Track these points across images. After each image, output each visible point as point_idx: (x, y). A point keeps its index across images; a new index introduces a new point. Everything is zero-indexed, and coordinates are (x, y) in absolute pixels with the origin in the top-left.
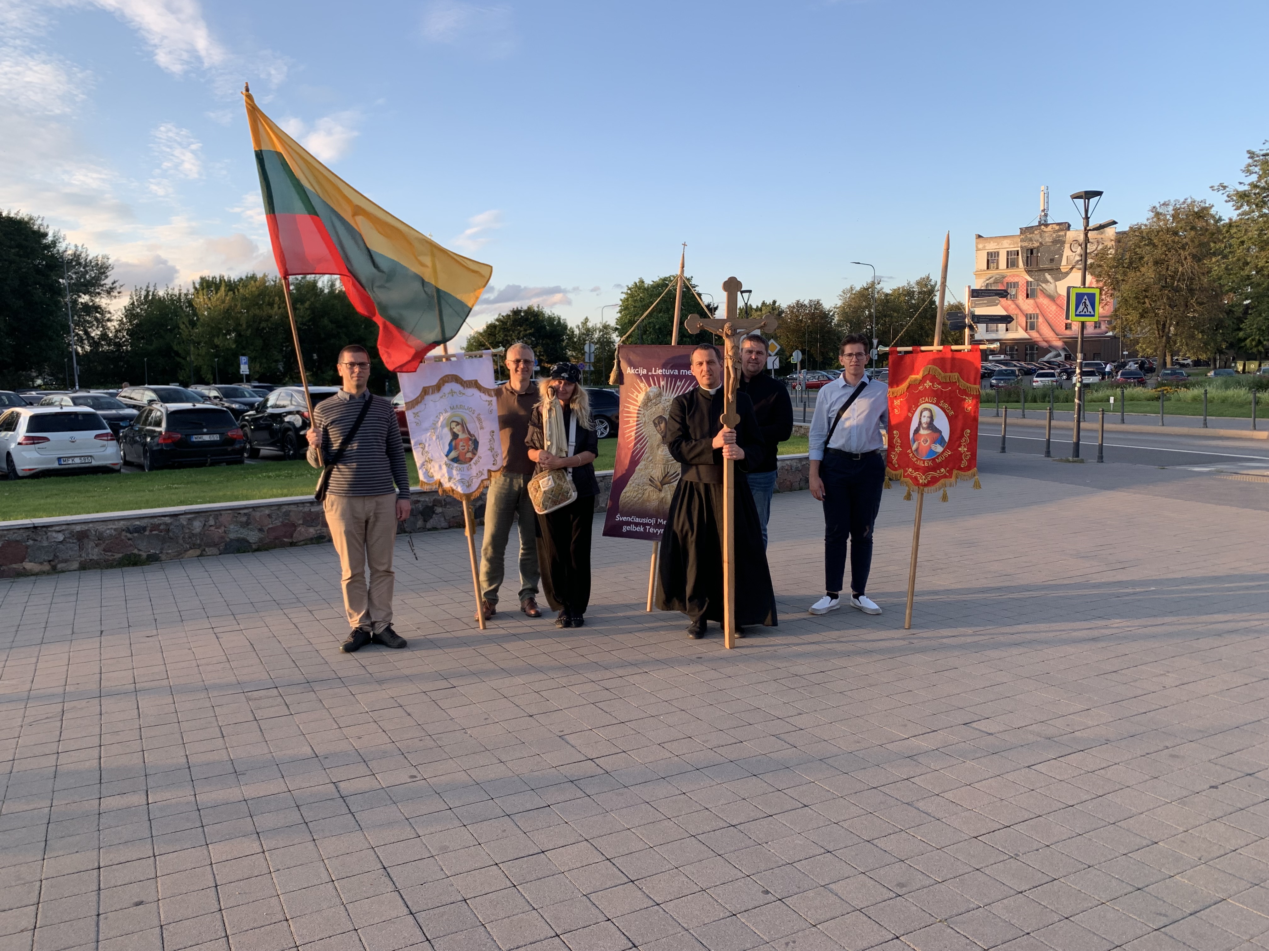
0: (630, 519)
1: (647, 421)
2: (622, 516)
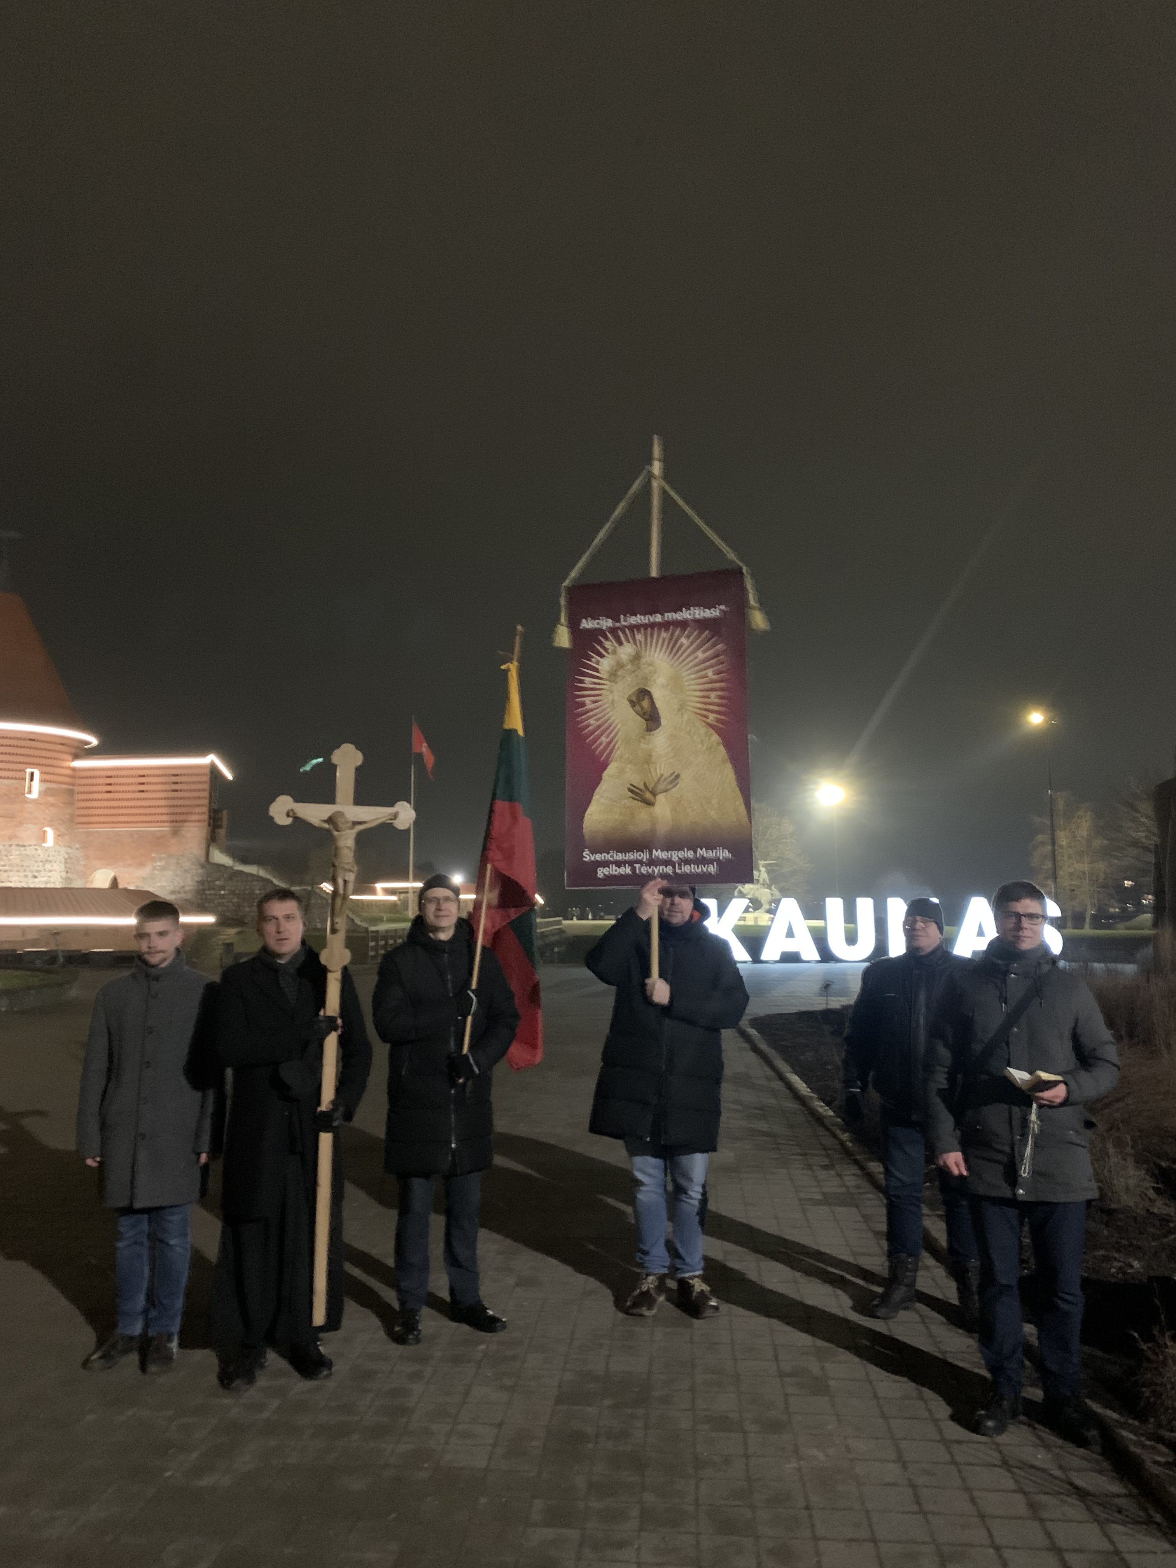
0: (608, 857)
2: (593, 852)
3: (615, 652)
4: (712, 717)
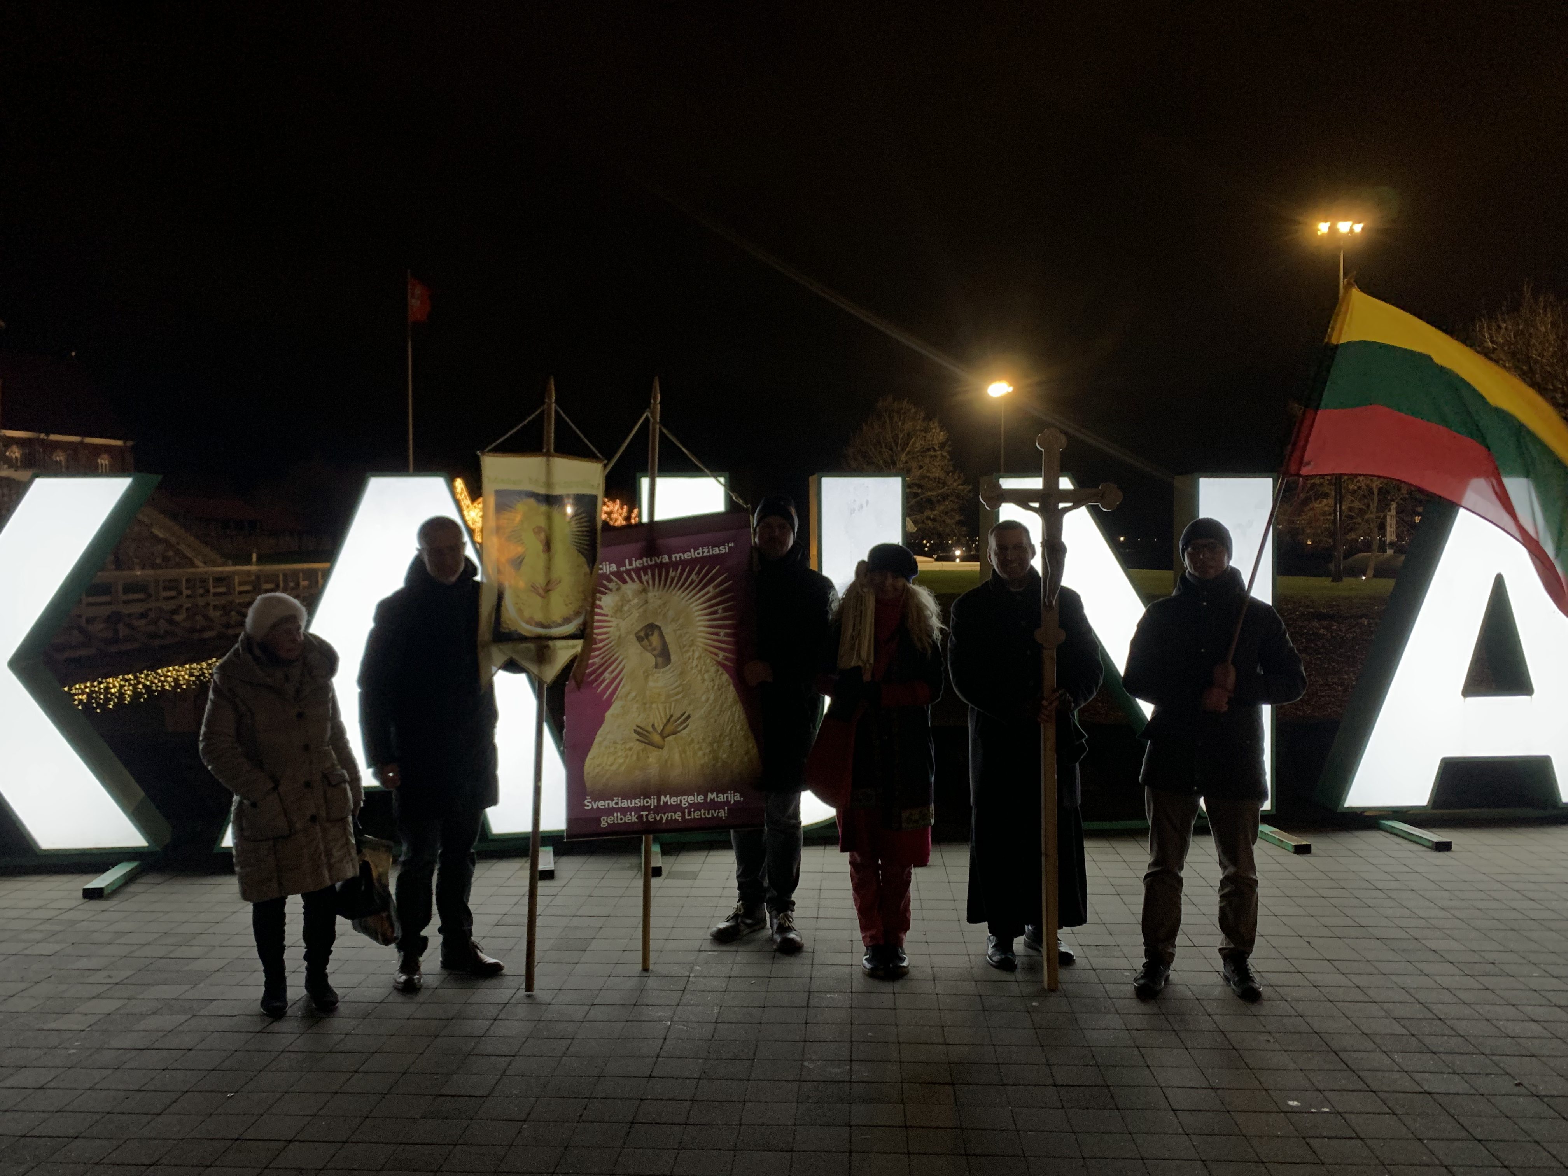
0: (612, 804)
1: (625, 636)
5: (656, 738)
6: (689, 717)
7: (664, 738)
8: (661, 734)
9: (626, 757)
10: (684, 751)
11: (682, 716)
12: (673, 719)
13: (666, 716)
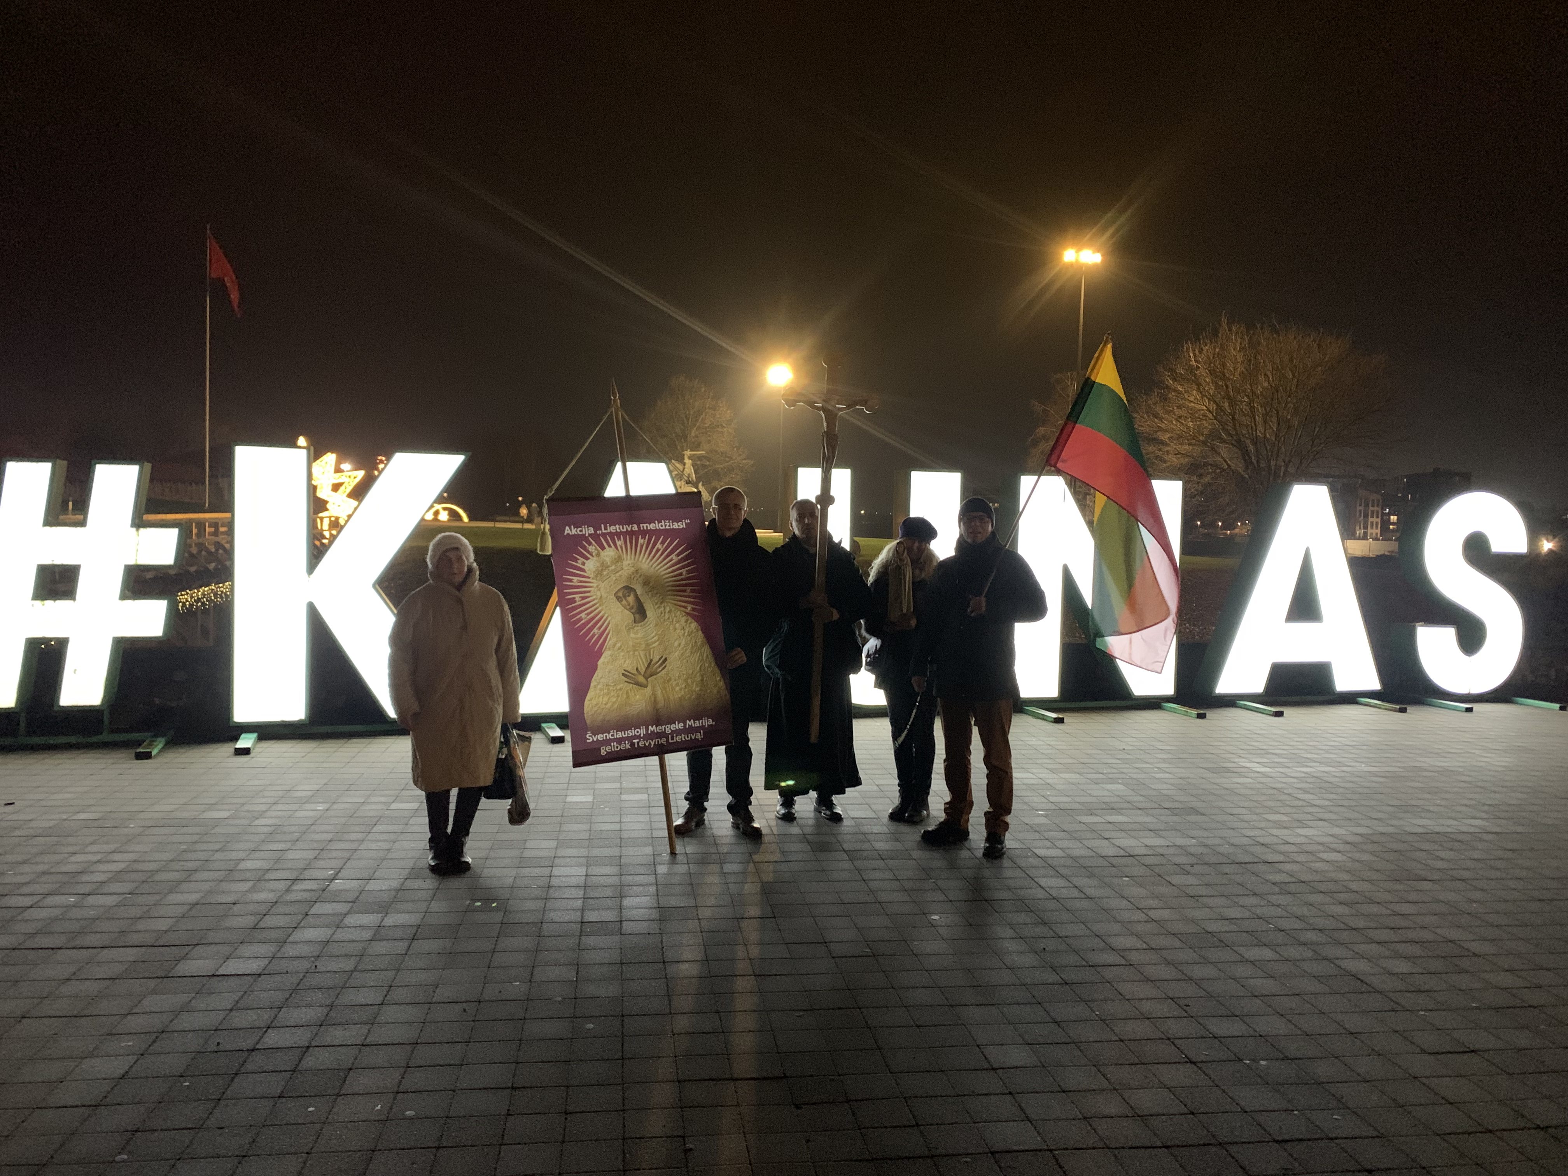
0: (609, 736)
1: (604, 595)
2: (594, 733)
3: (598, 555)
4: (690, 607)
5: (641, 679)
6: (666, 659)
7: (647, 679)
8: (644, 676)
9: (618, 696)
10: (665, 688)
11: (660, 659)
12: (652, 663)
13: (647, 661)
